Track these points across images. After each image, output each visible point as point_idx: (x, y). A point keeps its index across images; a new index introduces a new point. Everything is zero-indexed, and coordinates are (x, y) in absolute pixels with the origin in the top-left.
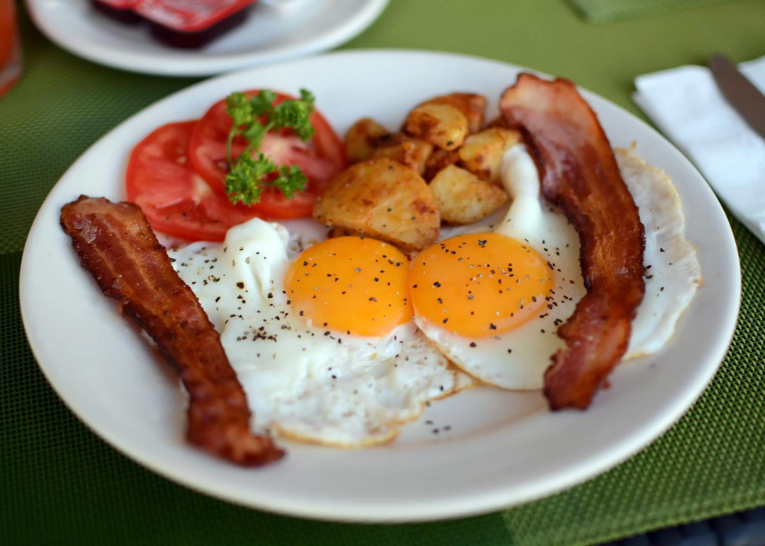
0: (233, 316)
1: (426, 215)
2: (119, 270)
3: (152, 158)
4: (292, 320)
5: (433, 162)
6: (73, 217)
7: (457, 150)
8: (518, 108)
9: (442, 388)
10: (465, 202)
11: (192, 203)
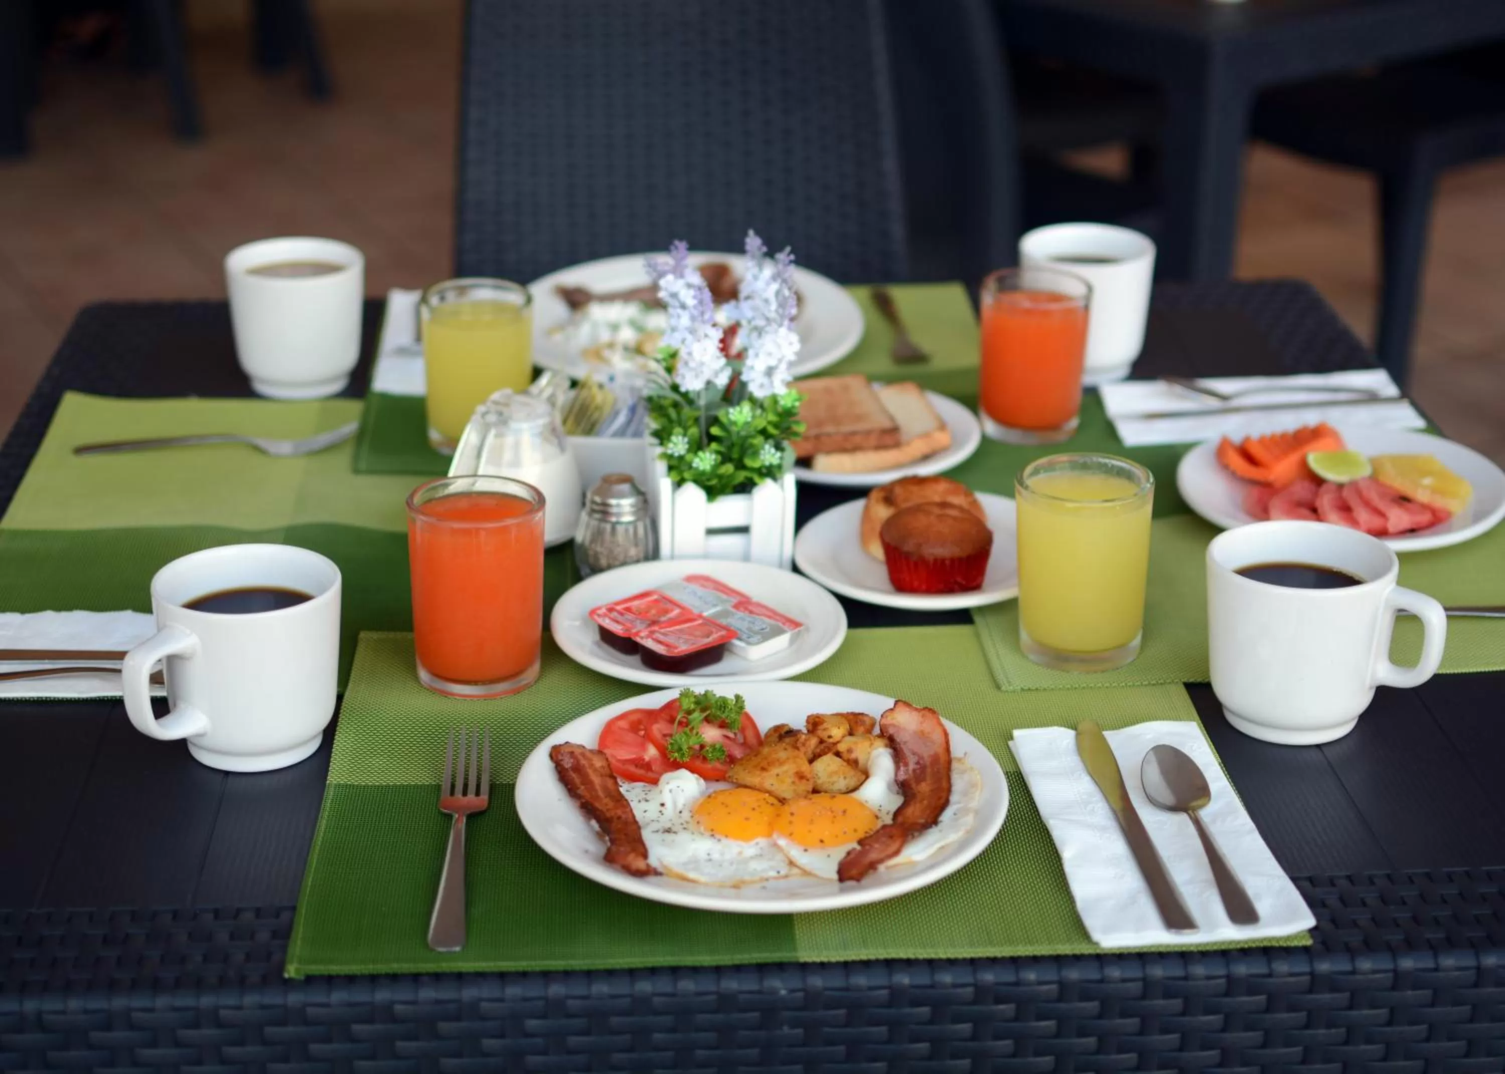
0: (653, 821)
1: (804, 781)
2: (583, 784)
3: (621, 729)
4: (692, 826)
5: (818, 750)
6: (559, 752)
7: (835, 744)
8: (894, 725)
9: (778, 872)
10: (835, 778)
11: (643, 760)
